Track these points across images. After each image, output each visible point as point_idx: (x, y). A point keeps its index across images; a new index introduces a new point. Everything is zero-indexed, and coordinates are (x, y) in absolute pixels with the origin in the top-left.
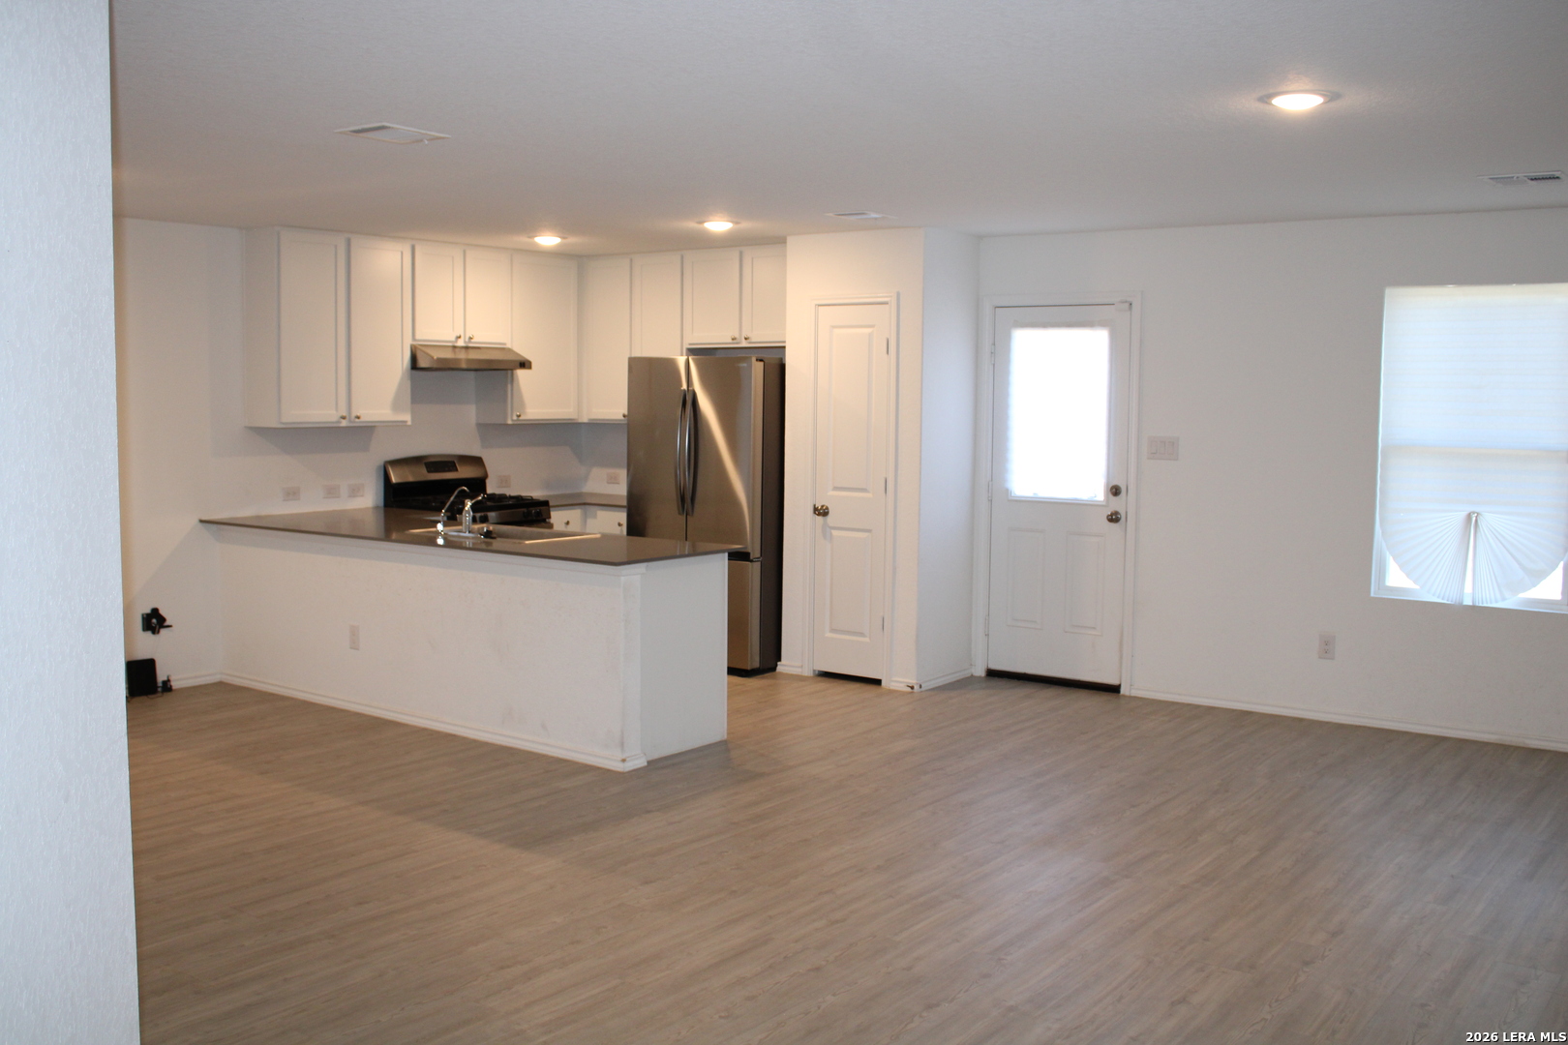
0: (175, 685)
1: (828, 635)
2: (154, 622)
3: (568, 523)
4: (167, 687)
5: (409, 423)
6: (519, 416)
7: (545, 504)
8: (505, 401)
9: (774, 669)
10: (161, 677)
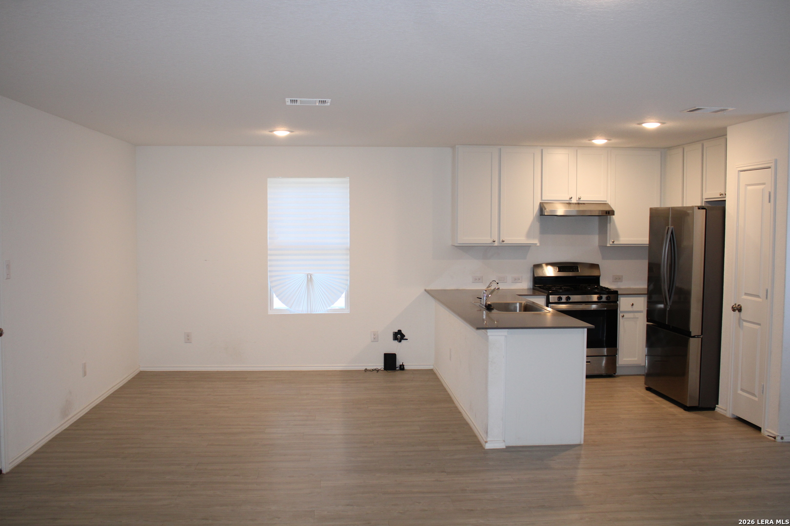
0: (406, 367)
1: (740, 392)
2: (399, 336)
3: (633, 305)
4: (402, 368)
5: (538, 245)
6: (613, 242)
7: (615, 293)
8: (606, 233)
9: (714, 409)
10: (398, 364)
